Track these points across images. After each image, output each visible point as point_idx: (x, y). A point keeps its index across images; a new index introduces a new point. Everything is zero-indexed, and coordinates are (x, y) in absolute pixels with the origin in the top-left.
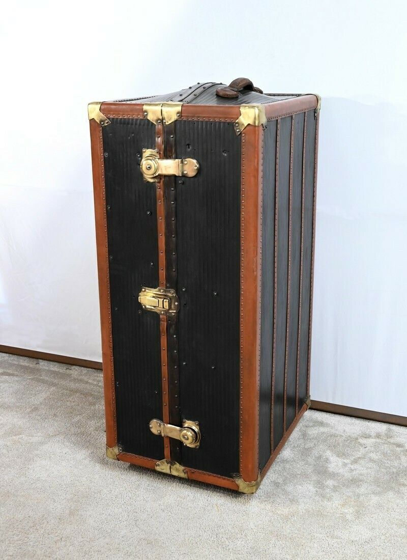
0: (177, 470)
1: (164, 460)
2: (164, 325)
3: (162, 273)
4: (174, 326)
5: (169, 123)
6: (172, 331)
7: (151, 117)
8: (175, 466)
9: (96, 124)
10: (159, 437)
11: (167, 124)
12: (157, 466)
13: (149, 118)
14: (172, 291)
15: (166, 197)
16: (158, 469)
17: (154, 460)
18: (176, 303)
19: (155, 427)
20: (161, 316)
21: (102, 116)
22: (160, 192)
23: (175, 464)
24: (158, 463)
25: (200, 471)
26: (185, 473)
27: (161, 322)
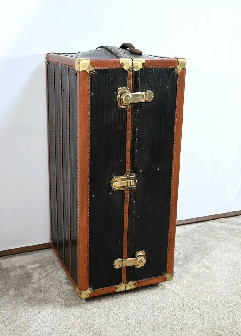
0: (130, 285)
1: (122, 283)
2: (127, 197)
3: (128, 164)
4: (134, 196)
5: (137, 70)
6: (132, 199)
7: (125, 67)
8: (129, 283)
9: (87, 74)
10: (120, 269)
11: (136, 71)
12: (116, 288)
13: (124, 68)
14: (134, 174)
15: (134, 116)
16: (118, 290)
17: (114, 286)
18: (137, 181)
19: (117, 264)
20: (126, 192)
21: (92, 68)
22: (129, 114)
23: (129, 282)
24: (118, 286)
25: (143, 280)
26: (134, 285)
27: (125, 196)
